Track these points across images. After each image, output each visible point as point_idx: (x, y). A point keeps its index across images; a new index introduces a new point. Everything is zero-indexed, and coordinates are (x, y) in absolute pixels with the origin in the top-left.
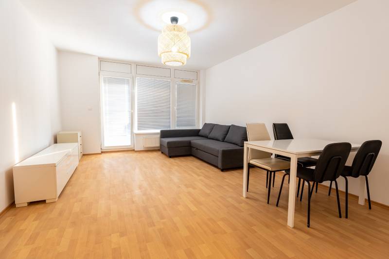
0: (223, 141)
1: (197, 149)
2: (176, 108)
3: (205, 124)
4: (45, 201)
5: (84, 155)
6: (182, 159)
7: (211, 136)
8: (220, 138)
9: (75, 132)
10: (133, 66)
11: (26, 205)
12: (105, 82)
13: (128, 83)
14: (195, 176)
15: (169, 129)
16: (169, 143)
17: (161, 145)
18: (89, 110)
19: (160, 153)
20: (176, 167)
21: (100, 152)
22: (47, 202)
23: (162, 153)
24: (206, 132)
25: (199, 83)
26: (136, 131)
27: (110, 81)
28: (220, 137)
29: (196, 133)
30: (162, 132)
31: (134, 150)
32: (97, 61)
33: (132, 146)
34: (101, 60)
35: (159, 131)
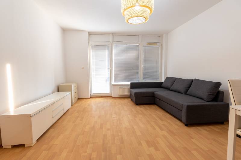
0: (186, 94)
1: (160, 100)
2: (143, 65)
3: (167, 77)
4: (24, 145)
5: (79, 99)
6: (146, 107)
7: (172, 88)
8: (182, 91)
9: (70, 84)
10: (112, 36)
11: (10, 147)
12: (92, 48)
13: (108, 49)
14: (158, 129)
15: (137, 82)
16: (135, 93)
17: (130, 94)
18: (82, 68)
19: (130, 100)
20: (141, 116)
21: (89, 97)
22: (26, 146)
23: (131, 100)
24: (168, 85)
25: (162, 45)
26: (113, 83)
27: (96, 48)
28: (182, 89)
29: (159, 85)
30: (131, 84)
31: (112, 96)
32: (87, 35)
33: (111, 94)
34: (90, 34)
35: (129, 83)
